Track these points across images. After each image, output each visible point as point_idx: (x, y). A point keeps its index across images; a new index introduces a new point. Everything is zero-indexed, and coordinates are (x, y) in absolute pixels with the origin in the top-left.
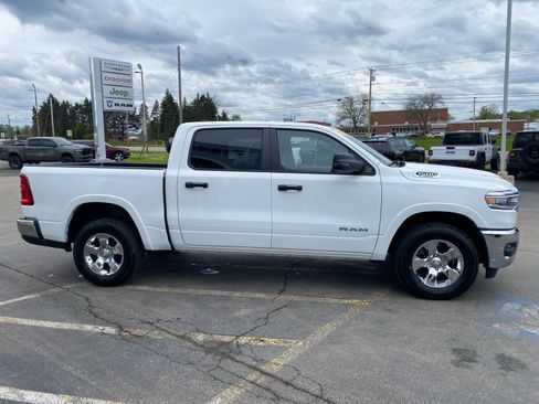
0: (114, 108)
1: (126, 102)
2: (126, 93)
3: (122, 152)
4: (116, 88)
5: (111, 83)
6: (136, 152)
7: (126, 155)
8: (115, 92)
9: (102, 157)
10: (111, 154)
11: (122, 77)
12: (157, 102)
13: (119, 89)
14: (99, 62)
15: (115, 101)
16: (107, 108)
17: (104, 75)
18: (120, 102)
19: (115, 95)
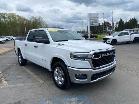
0: (93, 25)
1: (96, 23)
2: (96, 21)
3: (95, 36)
4: (94, 20)
5: (92, 19)
6: (99, 36)
7: (96, 37)
8: (94, 21)
9: (89, 37)
10: (92, 37)
11: (96, 17)
12: (117, 22)
13: (95, 20)
14: (90, 14)
15: (94, 23)
16: (91, 25)
17: (91, 17)
18: (95, 23)
19: (94, 22)
